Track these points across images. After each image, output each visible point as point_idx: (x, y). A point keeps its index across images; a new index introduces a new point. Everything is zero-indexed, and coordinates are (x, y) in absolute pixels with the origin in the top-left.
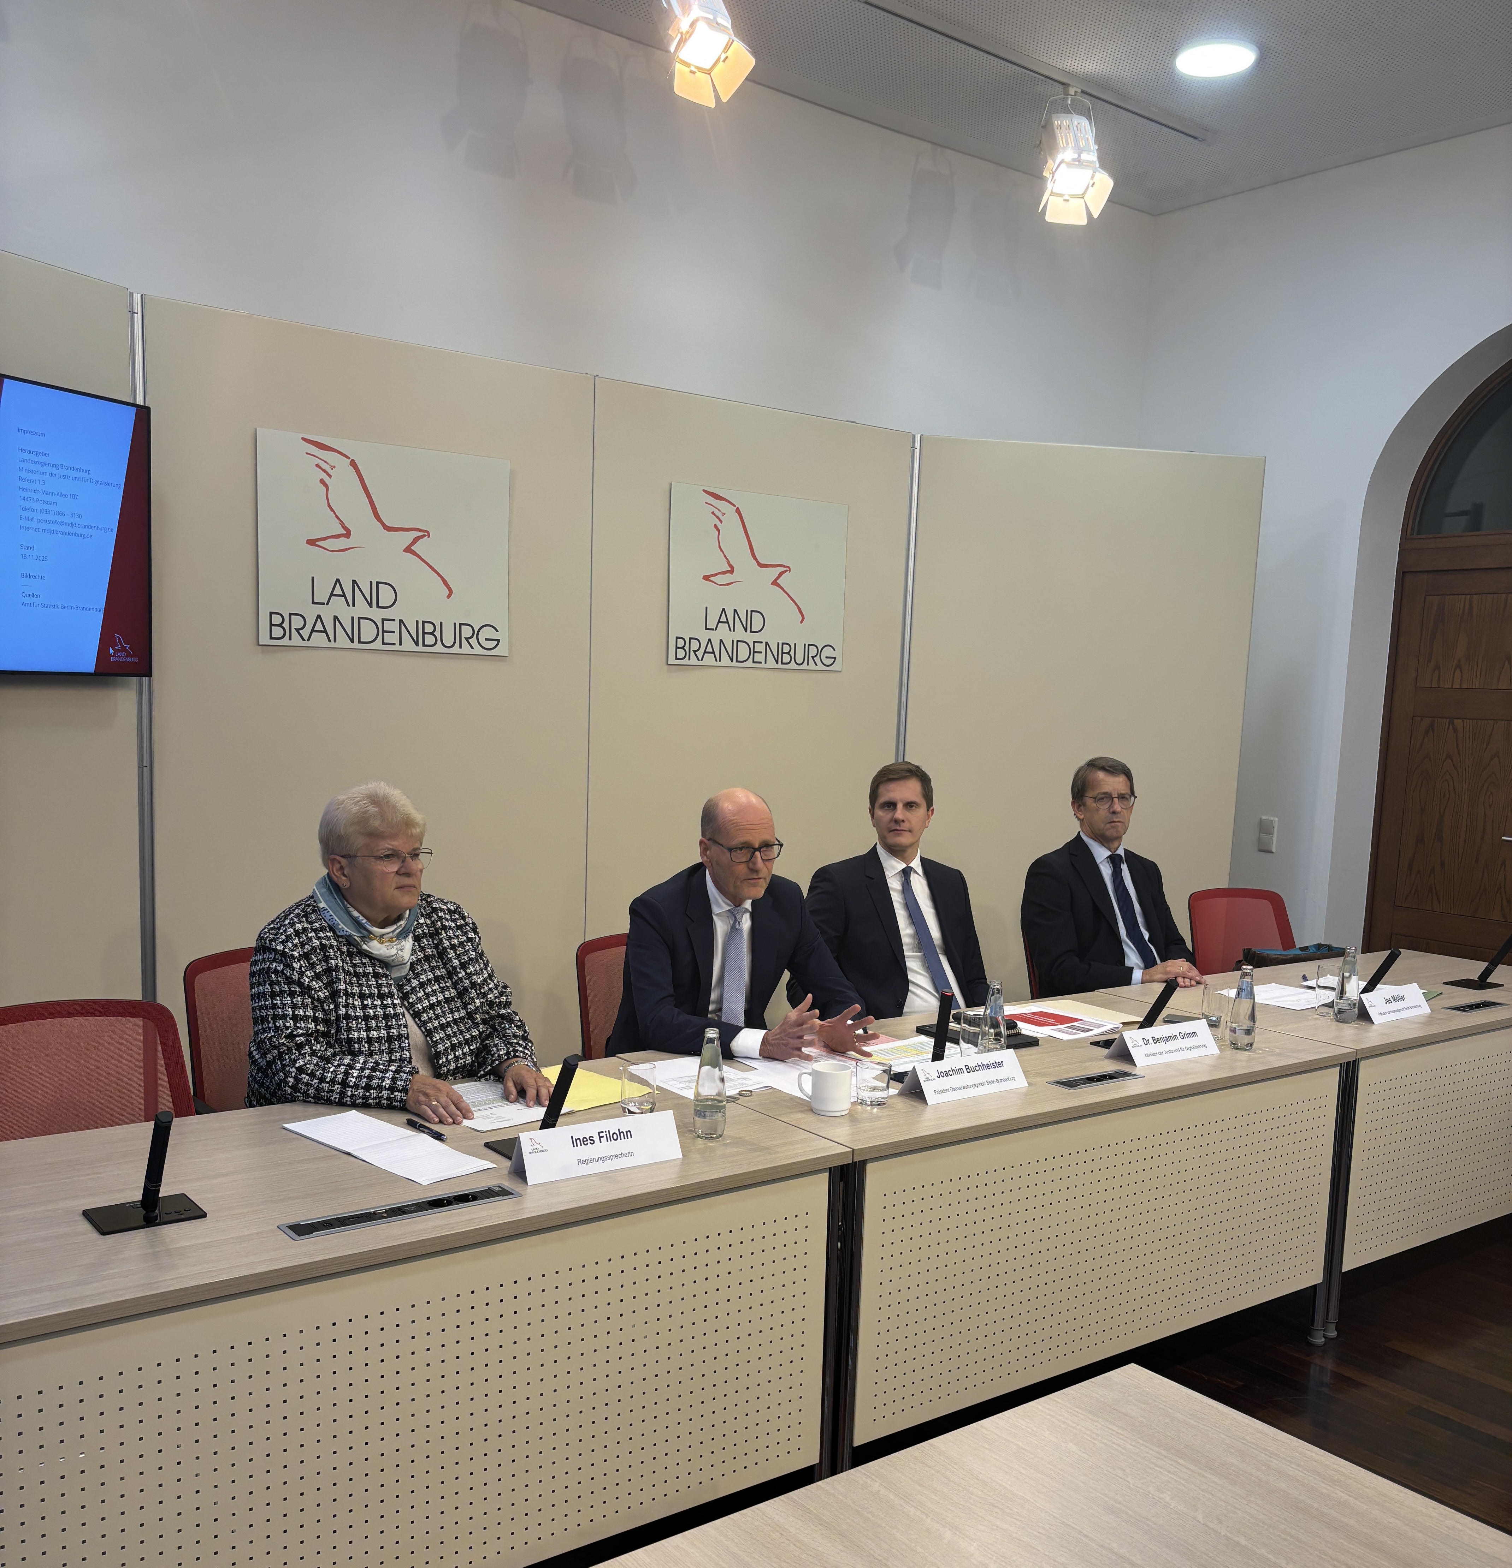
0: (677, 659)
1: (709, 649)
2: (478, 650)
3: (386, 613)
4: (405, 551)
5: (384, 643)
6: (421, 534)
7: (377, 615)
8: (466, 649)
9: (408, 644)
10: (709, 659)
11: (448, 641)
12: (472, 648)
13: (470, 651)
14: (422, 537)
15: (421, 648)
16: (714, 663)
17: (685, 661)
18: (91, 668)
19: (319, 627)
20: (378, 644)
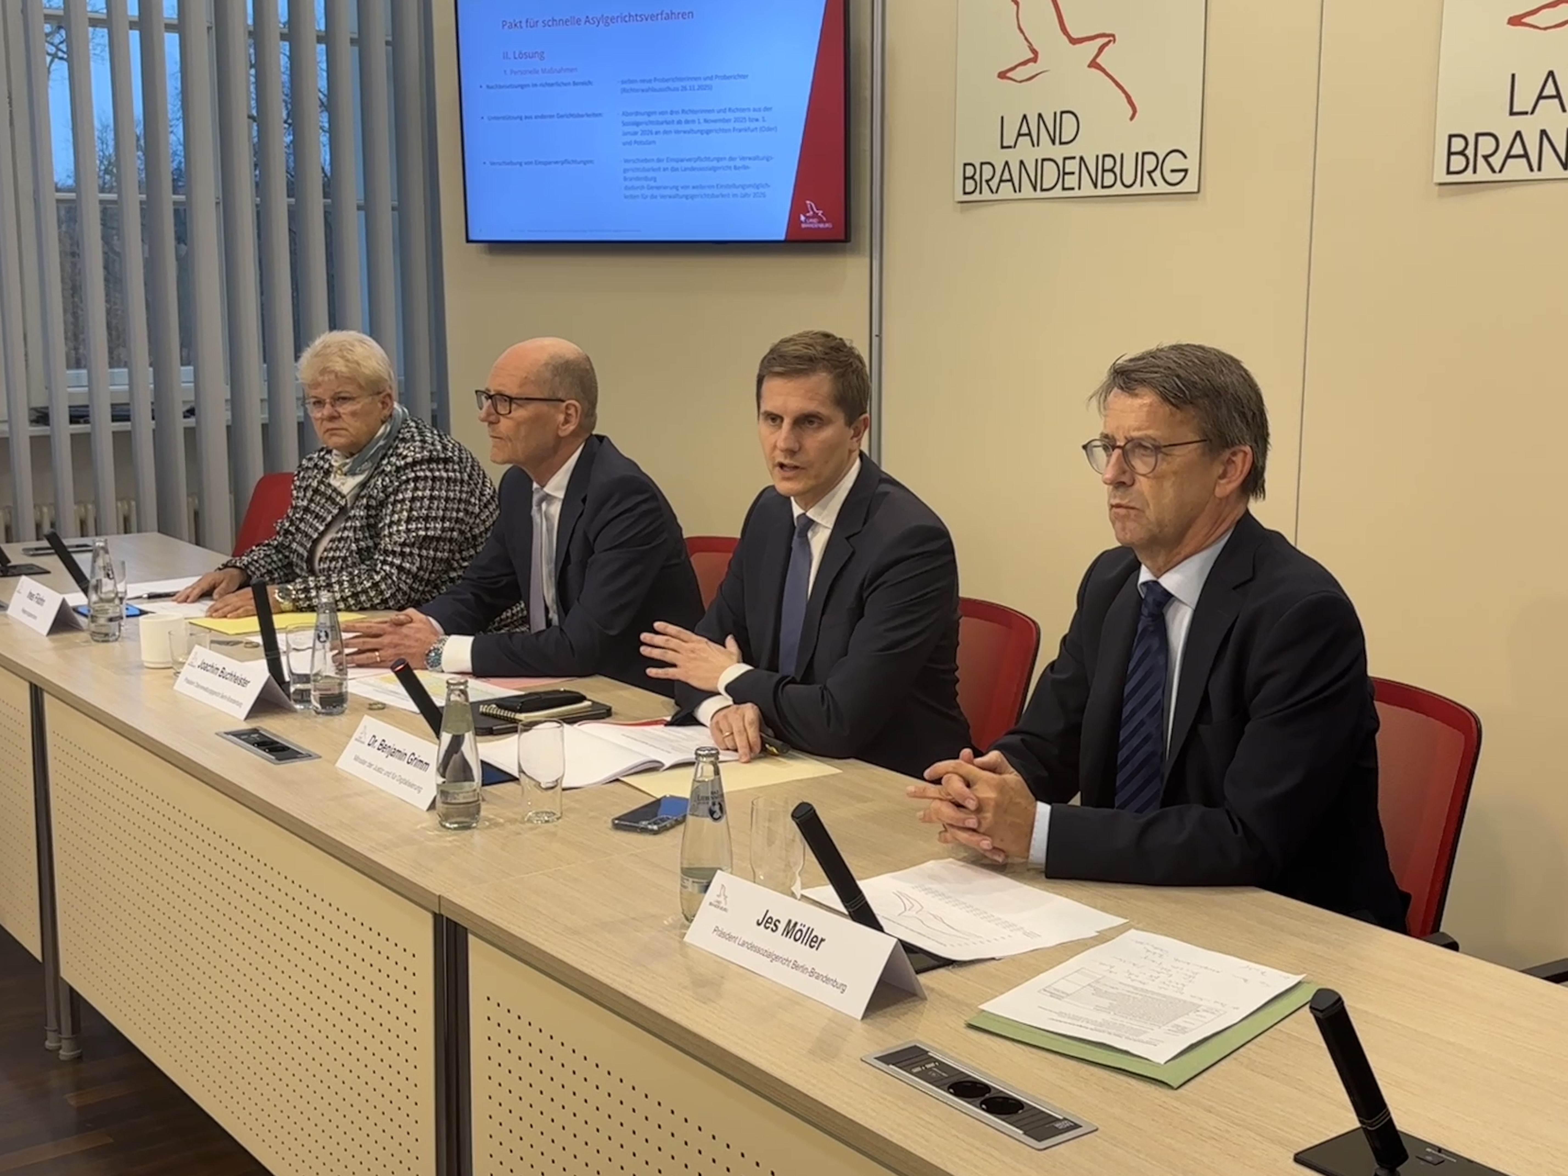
0: (1449, 172)
1: (1518, 149)
2: (1162, 187)
3: (1067, 151)
4: (1090, 66)
5: (1064, 189)
6: (1106, 40)
7: (1058, 152)
8: (1148, 187)
9: (1088, 188)
10: (1517, 169)
11: (1128, 179)
12: (1155, 184)
13: (1151, 189)
14: (1110, 41)
15: (1100, 191)
16: (1528, 175)
17: (1468, 176)
18: (782, 237)
19: (1006, 176)
20: (1058, 192)
